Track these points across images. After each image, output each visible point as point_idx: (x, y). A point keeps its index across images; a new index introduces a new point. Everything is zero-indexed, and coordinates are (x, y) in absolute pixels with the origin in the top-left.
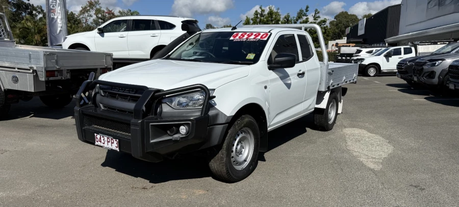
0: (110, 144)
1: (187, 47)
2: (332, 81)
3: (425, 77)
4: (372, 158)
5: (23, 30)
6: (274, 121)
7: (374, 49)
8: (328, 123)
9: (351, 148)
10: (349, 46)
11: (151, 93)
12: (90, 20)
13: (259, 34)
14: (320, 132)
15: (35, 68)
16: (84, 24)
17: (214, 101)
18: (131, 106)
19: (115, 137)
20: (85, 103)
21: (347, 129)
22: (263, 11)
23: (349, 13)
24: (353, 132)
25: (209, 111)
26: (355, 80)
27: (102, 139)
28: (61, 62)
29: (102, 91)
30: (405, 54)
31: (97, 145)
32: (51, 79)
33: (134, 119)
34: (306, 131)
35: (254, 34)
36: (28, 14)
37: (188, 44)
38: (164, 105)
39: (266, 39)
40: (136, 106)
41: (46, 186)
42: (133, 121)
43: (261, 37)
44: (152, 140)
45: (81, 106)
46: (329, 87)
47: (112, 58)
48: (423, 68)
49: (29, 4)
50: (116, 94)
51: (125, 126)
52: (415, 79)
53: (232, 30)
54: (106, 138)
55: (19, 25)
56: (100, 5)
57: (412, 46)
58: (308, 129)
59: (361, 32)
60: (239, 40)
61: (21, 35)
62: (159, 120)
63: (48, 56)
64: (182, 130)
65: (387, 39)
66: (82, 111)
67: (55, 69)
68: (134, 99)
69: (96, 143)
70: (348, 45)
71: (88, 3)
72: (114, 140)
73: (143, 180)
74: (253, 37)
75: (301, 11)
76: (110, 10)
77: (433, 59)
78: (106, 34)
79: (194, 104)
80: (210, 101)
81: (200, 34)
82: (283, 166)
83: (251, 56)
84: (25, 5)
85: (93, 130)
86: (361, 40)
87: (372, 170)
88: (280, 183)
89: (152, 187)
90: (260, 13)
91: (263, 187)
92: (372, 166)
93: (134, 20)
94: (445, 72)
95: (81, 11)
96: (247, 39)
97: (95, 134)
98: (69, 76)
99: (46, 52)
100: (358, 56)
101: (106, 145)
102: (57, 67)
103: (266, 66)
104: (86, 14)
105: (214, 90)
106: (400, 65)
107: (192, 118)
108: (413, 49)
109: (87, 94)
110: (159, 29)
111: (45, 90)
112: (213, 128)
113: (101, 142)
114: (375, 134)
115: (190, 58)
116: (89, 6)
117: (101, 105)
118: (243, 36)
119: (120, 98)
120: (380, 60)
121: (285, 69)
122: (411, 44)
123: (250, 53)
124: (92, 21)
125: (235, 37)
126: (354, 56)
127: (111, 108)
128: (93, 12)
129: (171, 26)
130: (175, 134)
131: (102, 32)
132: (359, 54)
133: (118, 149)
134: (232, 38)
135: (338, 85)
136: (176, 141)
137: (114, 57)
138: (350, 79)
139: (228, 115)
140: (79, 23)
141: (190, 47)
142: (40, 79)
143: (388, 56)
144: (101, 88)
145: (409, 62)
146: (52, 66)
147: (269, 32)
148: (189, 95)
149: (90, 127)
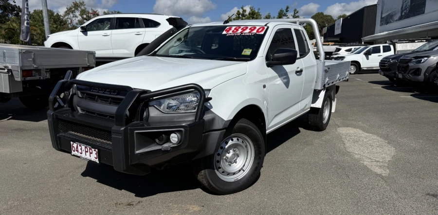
0: (88, 154)
1: (175, 42)
2: (327, 79)
3: (411, 74)
4: (376, 161)
5: (9, 31)
6: (273, 124)
7: (353, 48)
8: (322, 123)
9: (350, 150)
10: (329, 45)
11: (135, 95)
12: (75, 21)
13: (255, 28)
14: (315, 132)
15: (10, 67)
16: (70, 25)
17: (210, 103)
18: (112, 109)
19: (94, 147)
20: (60, 106)
21: (341, 129)
22: (244, 11)
23: (325, 14)
24: (348, 132)
25: (204, 114)
26: (347, 78)
27: (79, 148)
28: (38, 61)
29: (79, 92)
30: (384, 51)
31: (74, 155)
32: (28, 78)
33: (115, 126)
34: (299, 132)
35: (249, 27)
36: (15, 16)
37: (176, 40)
38: (151, 109)
39: (262, 33)
40: (118, 110)
41: (16, 204)
42: (115, 128)
43: (257, 31)
44: (137, 150)
45: (55, 109)
46: (325, 85)
47: (94, 56)
48: (408, 66)
49: (16, 5)
50: (96, 95)
51: (106, 133)
52: (400, 76)
53: (224, 24)
54: (83, 147)
55: (4, 26)
56: (85, 6)
57: (391, 44)
58: (301, 129)
59: (338, 31)
60: (232, 34)
61: (6, 36)
62: (146, 126)
63: (24, 54)
64: (174, 139)
65: (364, 38)
66: (56, 116)
67: (32, 68)
68: (116, 102)
69: (73, 153)
70: (327, 43)
71: (73, 4)
72: (93, 150)
73: (128, 193)
74: (247, 31)
75: (282, 11)
76: (95, 11)
77: (418, 56)
78: (89, 33)
79: (186, 106)
80: (205, 104)
81: (189, 28)
82: (283, 172)
83: (247, 52)
84: (12, 7)
85: (70, 138)
86: (338, 39)
87: (380, 175)
88: (284, 195)
89: (139, 202)
90: (242, 13)
91: (266, 200)
92: (378, 171)
93: (117, 18)
94: (431, 69)
95: (66, 12)
96: (241, 33)
97: (72, 143)
98: (48, 76)
99: (21, 50)
100: (338, 54)
101: (83, 155)
102: (35, 66)
103: (265, 63)
104: (71, 15)
105: (210, 90)
106: (383, 63)
107: (184, 124)
108: (392, 47)
109: (62, 95)
110: (143, 27)
111: (21, 90)
112: (208, 135)
113: (78, 151)
114: (372, 133)
115: (179, 55)
116: (74, 7)
117: (78, 108)
118: (237, 30)
119: (100, 101)
120: (360, 58)
121: (284, 66)
122: (390, 42)
123: (246, 48)
124: (77, 22)
125: (228, 31)
126: (334, 55)
127: (89, 112)
128: (77, 13)
129: (156, 24)
130: (164, 143)
131: (85, 30)
132: (339, 53)
133: (97, 161)
134: (224, 33)
135: (333, 83)
136: (166, 152)
137: (97, 56)
138: (343, 77)
139: (226, 119)
140: (65, 24)
141: (178, 43)
142: (16, 79)
143: (367, 54)
144: (78, 89)
145: (392, 59)
146: (29, 65)
147: (266, 25)
148: (180, 97)
149: (66, 135)
